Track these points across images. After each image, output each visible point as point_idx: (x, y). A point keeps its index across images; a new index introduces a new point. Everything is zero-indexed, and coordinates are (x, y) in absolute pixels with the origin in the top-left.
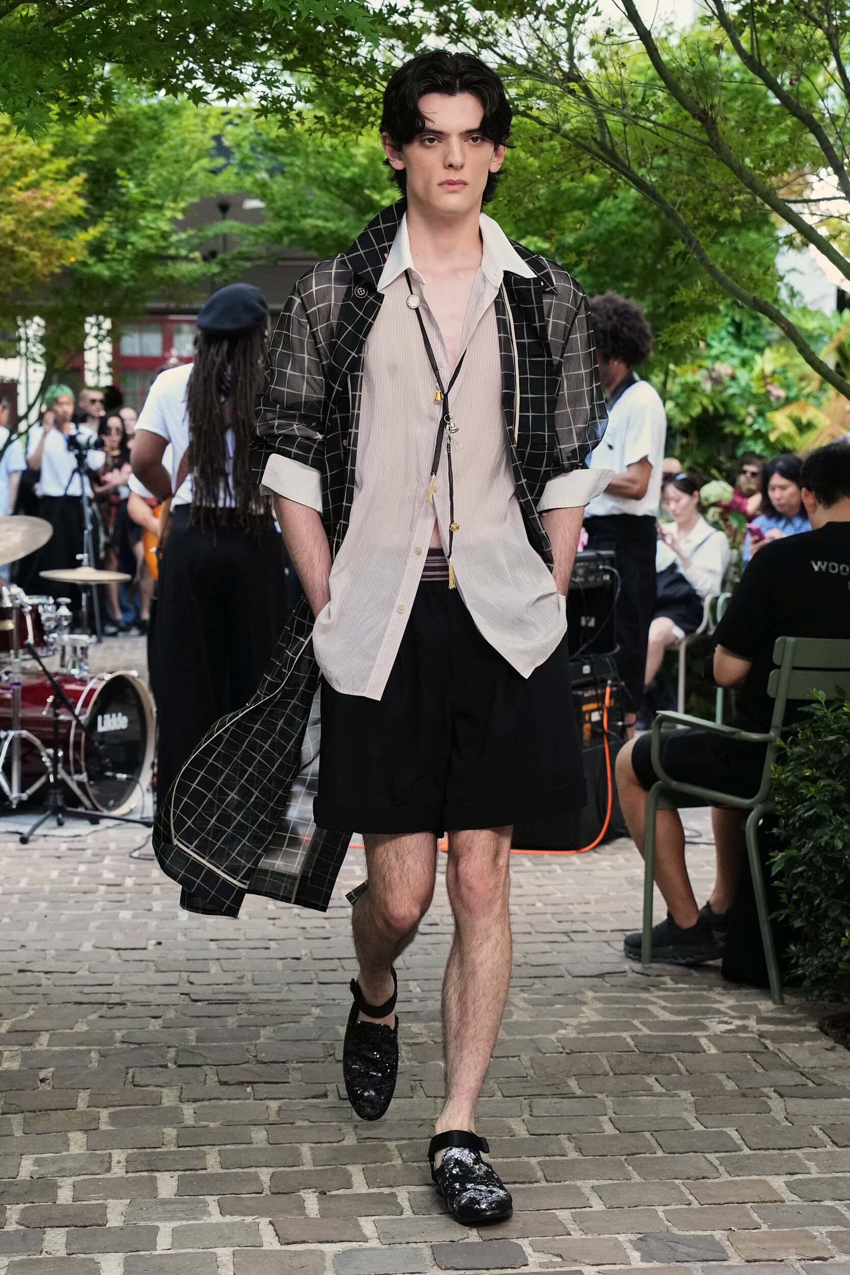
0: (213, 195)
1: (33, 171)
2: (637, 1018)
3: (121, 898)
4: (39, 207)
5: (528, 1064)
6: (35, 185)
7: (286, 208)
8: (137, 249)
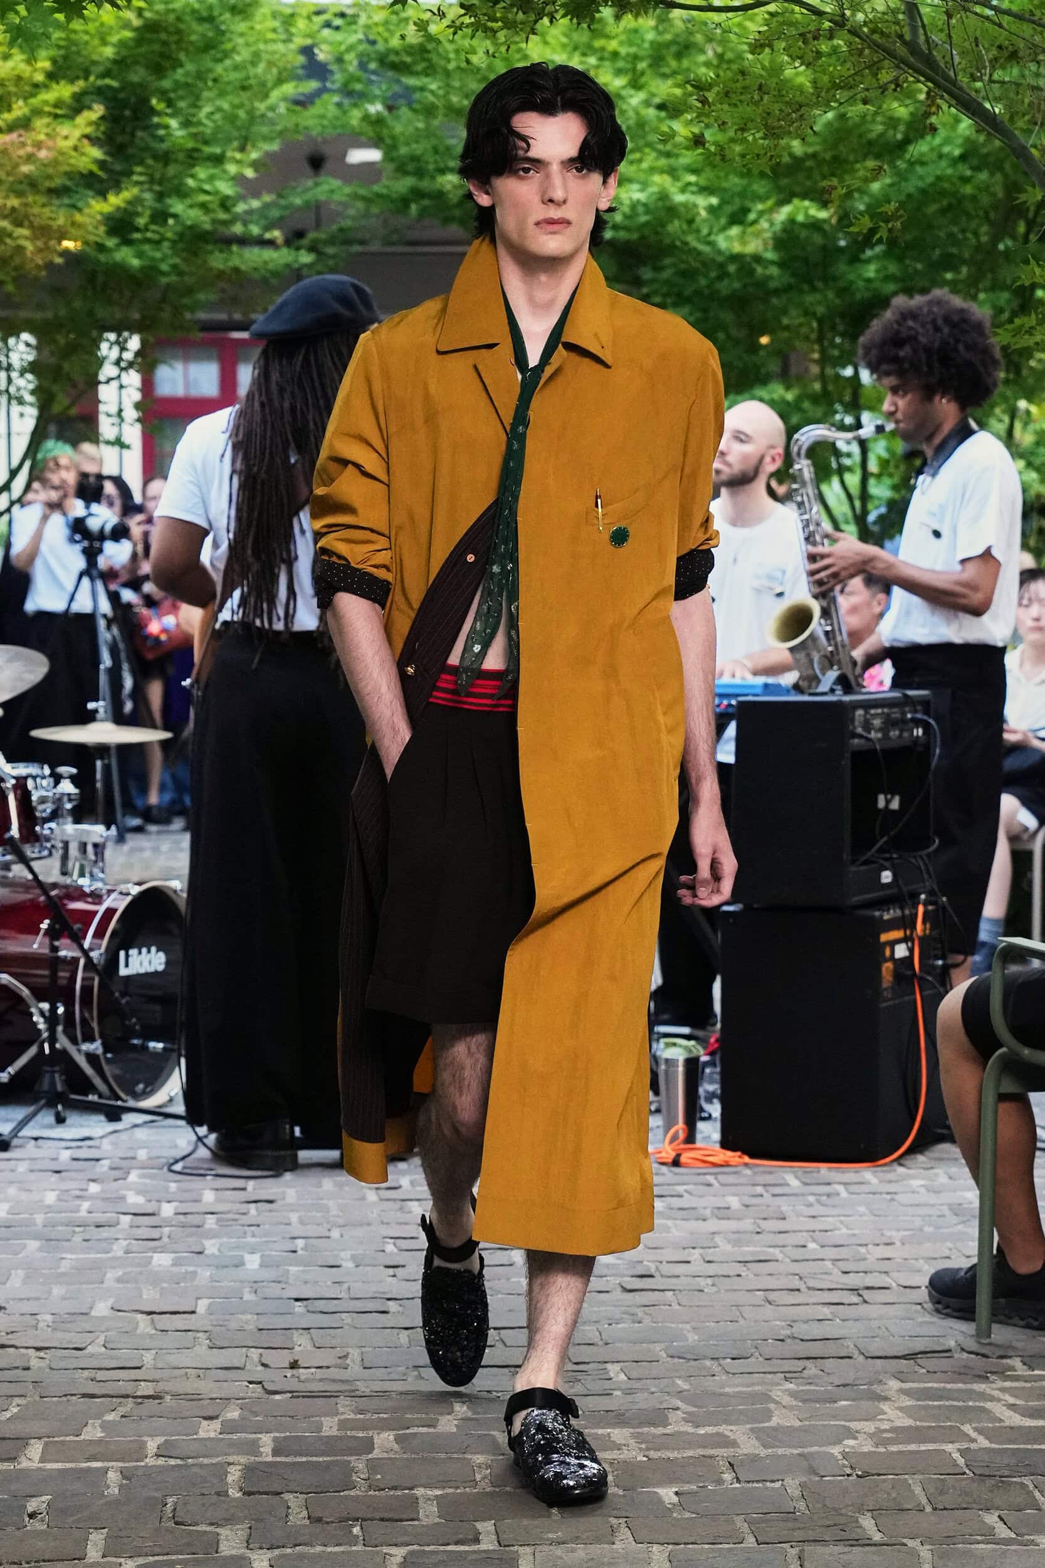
0: (300, 138)
1: (21, 103)
2: (970, 1422)
3: (155, 1234)
4: (30, 158)
5: (797, 1493)
6: (24, 124)
7: (414, 158)
8: (183, 224)
